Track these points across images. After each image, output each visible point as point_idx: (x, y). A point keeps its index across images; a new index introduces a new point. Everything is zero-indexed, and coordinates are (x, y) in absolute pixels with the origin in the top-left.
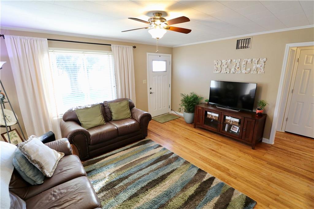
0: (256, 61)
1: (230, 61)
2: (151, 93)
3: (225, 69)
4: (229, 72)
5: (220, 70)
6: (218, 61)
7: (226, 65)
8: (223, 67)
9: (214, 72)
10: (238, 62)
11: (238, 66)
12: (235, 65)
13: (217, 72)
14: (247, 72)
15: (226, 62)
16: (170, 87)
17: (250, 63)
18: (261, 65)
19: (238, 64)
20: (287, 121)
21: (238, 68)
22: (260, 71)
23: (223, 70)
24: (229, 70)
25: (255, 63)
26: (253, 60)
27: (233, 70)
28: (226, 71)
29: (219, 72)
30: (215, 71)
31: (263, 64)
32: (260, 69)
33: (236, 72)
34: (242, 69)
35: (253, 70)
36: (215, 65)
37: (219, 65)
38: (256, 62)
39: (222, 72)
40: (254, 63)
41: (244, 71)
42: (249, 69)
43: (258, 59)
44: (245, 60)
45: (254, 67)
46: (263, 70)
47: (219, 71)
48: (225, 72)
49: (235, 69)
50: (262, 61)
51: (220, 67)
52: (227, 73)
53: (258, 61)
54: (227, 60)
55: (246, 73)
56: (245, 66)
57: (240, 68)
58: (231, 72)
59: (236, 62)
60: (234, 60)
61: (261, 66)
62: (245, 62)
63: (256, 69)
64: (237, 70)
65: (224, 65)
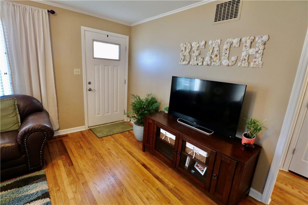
0: (247, 41)
1: (203, 43)
2: (89, 90)
3: (195, 58)
4: (201, 64)
5: (188, 60)
6: (185, 44)
7: (198, 52)
8: (193, 54)
9: (180, 63)
10: (216, 45)
11: (216, 52)
12: (211, 51)
13: (184, 63)
14: (230, 64)
15: (198, 45)
16: (125, 83)
17: (237, 46)
18: (257, 49)
19: (216, 49)
20: (293, 154)
21: (216, 56)
22: (255, 62)
23: (192, 60)
25: (246, 46)
26: (244, 40)
27: (207, 59)
28: (197, 62)
29: (187, 63)
30: (182, 61)
31: (262, 47)
32: (255, 58)
33: (213, 63)
34: (222, 58)
35: (242, 58)
36: (182, 51)
37: (188, 51)
38: (248, 44)
39: (191, 63)
40: (244, 45)
41: (225, 62)
42: (233, 59)
43: (252, 38)
44: (228, 40)
45: (244, 54)
46: (260, 59)
47: (186, 60)
48: (195, 63)
49: (211, 57)
50: (259, 41)
51: (188, 54)
52: (198, 64)
53: (251, 42)
54: (200, 42)
55: (228, 65)
56: (228, 53)
57: (218, 56)
58: (204, 63)
59: (214, 45)
60: (210, 42)
61: (257, 52)
62: (229, 44)
63: (246, 58)
64: (214, 60)
65: (194, 51)
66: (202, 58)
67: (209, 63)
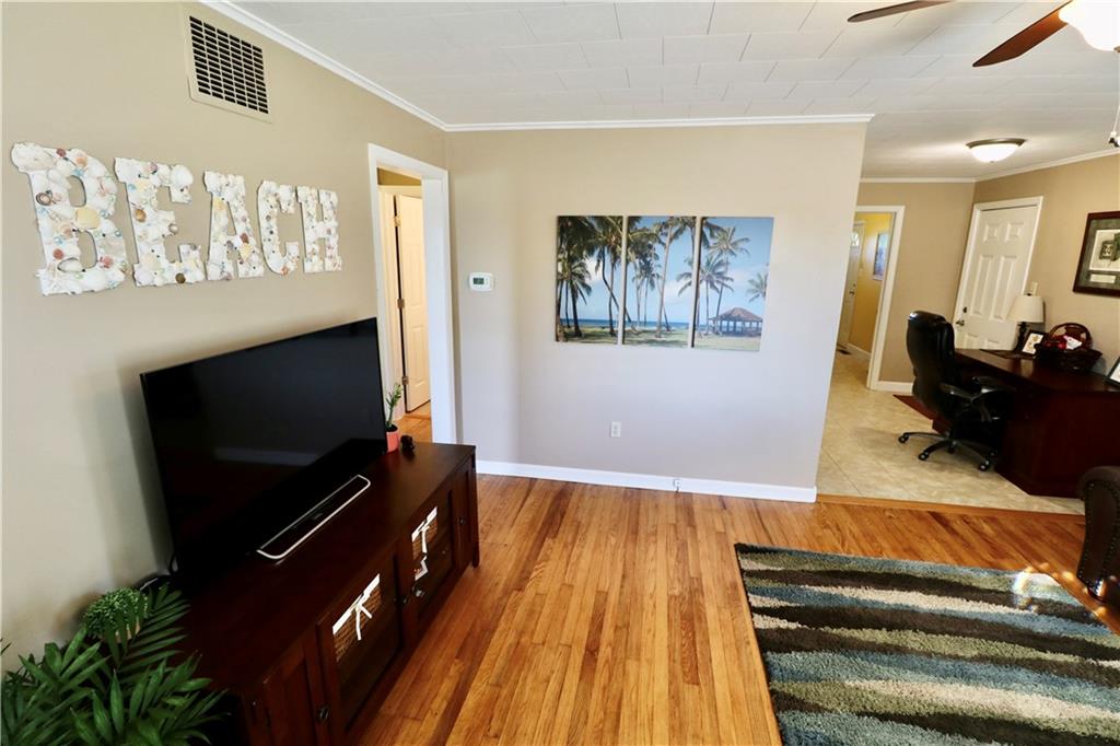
0: (309, 200)
1: (183, 176)
3: (160, 249)
4: (200, 276)
5: (120, 259)
6: (62, 155)
7: (164, 216)
8: (139, 228)
10: (233, 195)
11: (241, 228)
12: (224, 220)
13: (95, 279)
14: (289, 268)
15: (156, 182)
17: (291, 210)
18: (328, 226)
19: (241, 213)
21: (245, 239)
23: (146, 260)
24: (195, 254)
25: (309, 214)
26: (301, 195)
27: (218, 251)
28: (177, 268)
32: (329, 248)
33: (242, 270)
34: (265, 248)
35: (308, 250)
37: (95, 203)
38: (312, 210)
39: (141, 277)
40: (305, 210)
41: (275, 262)
42: (293, 250)
43: (315, 193)
44: (266, 187)
45: (310, 236)
46: (336, 249)
47: (108, 264)
48: (171, 274)
49: (228, 245)
50: (327, 205)
51: (107, 227)
52: (181, 279)
53: (315, 205)
54: (163, 169)
55: (286, 273)
56: (275, 230)
57: (252, 240)
58: (214, 273)
59: (227, 196)
60: (213, 180)
61: (328, 233)
63: (317, 248)
64: (244, 255)
65: (140, 211)
66: (195, 248)
67: (229, 268)
